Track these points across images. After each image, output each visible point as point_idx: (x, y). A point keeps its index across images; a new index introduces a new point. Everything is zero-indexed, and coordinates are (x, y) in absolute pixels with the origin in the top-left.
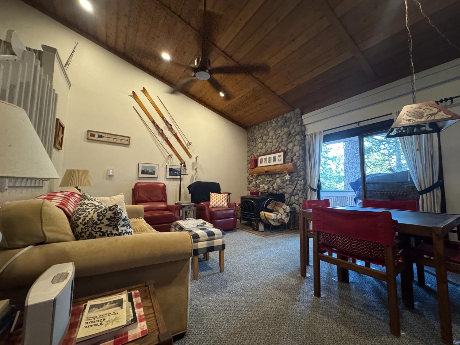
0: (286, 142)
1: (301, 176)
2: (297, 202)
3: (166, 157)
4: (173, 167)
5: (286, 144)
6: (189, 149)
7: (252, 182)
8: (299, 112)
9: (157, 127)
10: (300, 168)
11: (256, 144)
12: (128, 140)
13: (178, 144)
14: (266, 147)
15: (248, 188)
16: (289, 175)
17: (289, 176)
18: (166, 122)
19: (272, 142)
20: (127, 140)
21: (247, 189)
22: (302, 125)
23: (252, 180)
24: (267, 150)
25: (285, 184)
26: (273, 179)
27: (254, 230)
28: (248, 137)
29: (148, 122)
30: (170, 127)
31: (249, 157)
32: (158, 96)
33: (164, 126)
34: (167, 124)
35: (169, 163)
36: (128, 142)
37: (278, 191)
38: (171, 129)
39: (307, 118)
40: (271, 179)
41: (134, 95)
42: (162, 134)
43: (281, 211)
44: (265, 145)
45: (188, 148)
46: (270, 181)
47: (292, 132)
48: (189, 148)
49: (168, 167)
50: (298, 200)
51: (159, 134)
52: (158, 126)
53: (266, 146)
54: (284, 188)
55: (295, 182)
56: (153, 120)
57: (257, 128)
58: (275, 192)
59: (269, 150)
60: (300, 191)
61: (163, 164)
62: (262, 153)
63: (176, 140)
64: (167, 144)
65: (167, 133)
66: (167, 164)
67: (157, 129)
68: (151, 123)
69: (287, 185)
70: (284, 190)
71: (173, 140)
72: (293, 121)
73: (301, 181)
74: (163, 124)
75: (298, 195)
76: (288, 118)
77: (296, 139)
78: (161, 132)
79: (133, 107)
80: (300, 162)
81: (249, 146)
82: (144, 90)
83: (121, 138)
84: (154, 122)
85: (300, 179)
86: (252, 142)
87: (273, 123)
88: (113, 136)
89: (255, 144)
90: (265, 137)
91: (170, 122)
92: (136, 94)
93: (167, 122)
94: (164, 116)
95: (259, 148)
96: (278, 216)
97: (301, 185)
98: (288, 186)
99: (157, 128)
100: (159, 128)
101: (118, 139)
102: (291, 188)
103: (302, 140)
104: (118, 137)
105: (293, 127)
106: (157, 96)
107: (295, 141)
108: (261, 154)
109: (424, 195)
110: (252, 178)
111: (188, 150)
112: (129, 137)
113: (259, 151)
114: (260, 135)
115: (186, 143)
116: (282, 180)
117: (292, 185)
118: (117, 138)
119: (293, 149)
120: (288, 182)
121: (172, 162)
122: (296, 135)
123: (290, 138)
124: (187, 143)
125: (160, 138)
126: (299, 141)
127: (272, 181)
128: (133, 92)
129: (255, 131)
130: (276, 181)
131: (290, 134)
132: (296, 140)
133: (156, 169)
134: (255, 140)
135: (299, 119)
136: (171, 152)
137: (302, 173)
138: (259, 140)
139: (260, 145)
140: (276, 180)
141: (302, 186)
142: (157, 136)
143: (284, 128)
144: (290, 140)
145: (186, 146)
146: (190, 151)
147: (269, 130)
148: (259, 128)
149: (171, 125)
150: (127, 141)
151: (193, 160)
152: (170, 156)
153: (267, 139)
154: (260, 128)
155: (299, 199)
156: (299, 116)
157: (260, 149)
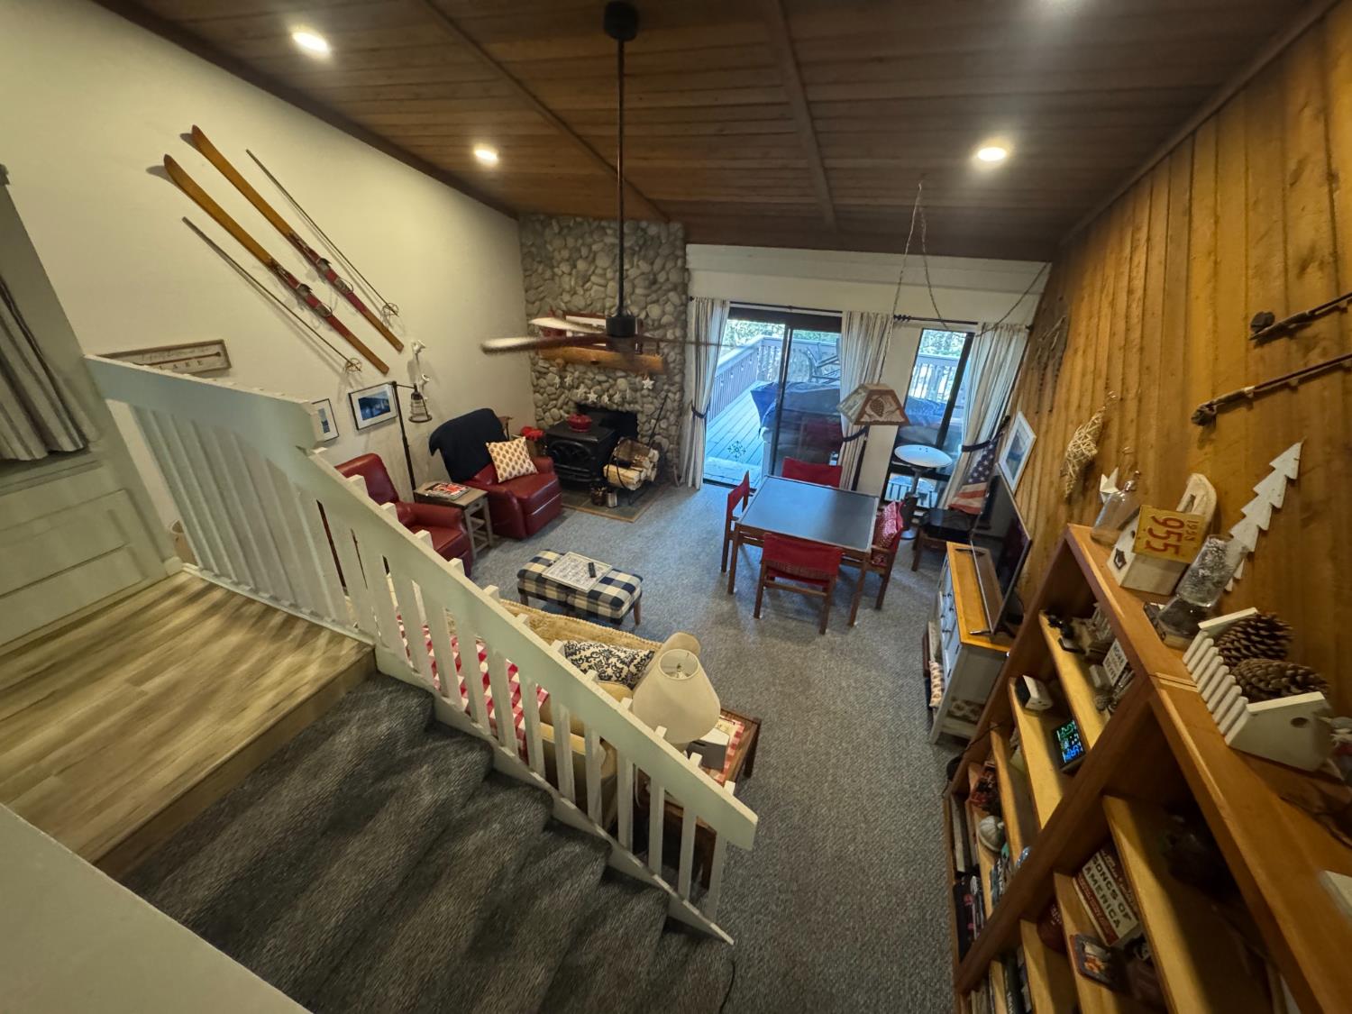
0: (644, 298)
1: (677, 383)
2: (665, 433)
3: (341, 370)
4: (368, 394)
5: (643, 304)
6: (390, 324)
7: (546, 373)
8: (680, 234)
9: (288, 280)
10: (674, 368)
11: (554, 274)
12: (222, 354)
13: (360, 318)
14: (588, 293)
15: (534, 386)
16: (651, 379)
17: (652, 382)
18: (310, 255)
19: (605, 286)
20: (218, 354)
21: (532, 388)
22: (685, 270)
23: (548, 368)
24: (589, 302)
25: (638, 394)
26: (609, 377)
27: (597, 504)
28: (522, 245)
29: (254, 267)
30: (324, 268)
31: (530, 306)
32: (250, 150)
33: (306, 272)
34: (313, 259)
35: (353, 384)
36: (222, 358)
37: (622, 405)
38: (330, 277)
39: (697, 254)
40: (602, 378)
41: (171, 170)
42: (312, 303)
43: (646, 462)
44: (583, 286)
45: (388, 322)
46: (600, 383)
47: (662, 277)
48: (391, 321)
49: (356, 398)
50: (667, 429)
51: (299, 303)
52: (289, 275)
53: (587, 290)
54: (636, 402)
55: (663, 394)
56: (273, 260)
57: (556, 229)
58: (615, 407)
59: (599, 305)
60: (672, 412)
61: (339, 393)
62: (576, 306)
63: (353, 310)
64: (331, 330)
65: (322, 291)
66: (350, 390)
67: (290, 286)
68: (264, 269)
69: (643, 396)
70: (638, 407)
71: (344, 311)
72: (665, 251)
73: (675, 394)
74: (301, 262)
75: (668, 419)
76: (652, 238)
77: (668, 300)
78: (305, 294)
79: (185, 220)
80: (676, 354)
81: (527, 273)
82: (196, 138)
83: (197, 352)
84: (273, 266)
85: (672, 389)
86: (540, 262)
87: (606, 234)
88: (166, 353)
89: (548, 274)
90: (581, 265)
91: (322, 253)
92: (177, 165)
93: (312, 252)
94: (298, 233)
95: (564, 290)
96: (643, 474)
97: (675, 401)
98: (645, 400)
99: (289, 284)
100: (295, 282)
101: (190, 359)
102: (652, 403)
103: (682, 304)
104: (187, 353)
105: (663, 268)
106: (248, 151)
107: (666, 303)
108: (574, 309)
109: (848, 443)
110: (547, 365)
111: (390, 329)
112: (221, 343)
113: (566, 297)
114: (565, 254)
115: (377, 308)
116: (631, 384)
117: (656, 398)
118: (184, 357)
119: (660, 320)
120: (645, 392)
121: (360, 380)
122: (669, 290)
123: (656, 291)
124: (381, 308)
125: (306, 315)
126: (675, 306)
127: (607, 381)
128: (168, 159)
129: (547, 232)
130: (615, 384)
131: (655, 282)
132: (669, 303)
133: (327, 415)
134: (549, 262)
135: (679, 253)
136: (351, 353)
137: (677, 378)
138: (565, 268)
139: (568, 282)
140: (615, 380)
141: (676, 404)
142: (297, 310)
143: (638, 261)
144: (654, 297)
145: (381, 318)
146: (395, 331)
147: (595, 247)
148: (561, 229)
149: (326, 262)
150: (217, 358)
151: (408, 354)
152: (350, 364)
153: (590, 272)
154: (565, 231)
155: (668, 427)
156: (678, 243)
157: (569, 292)
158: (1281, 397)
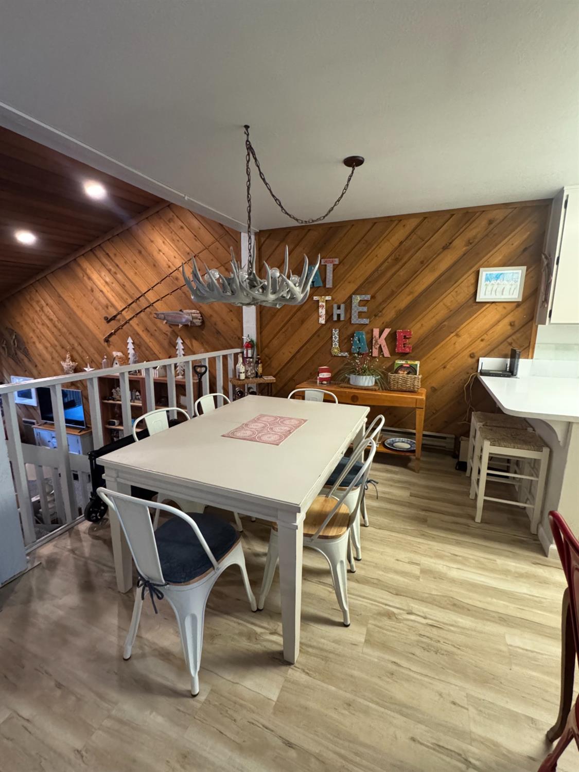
158: (120, 331)
